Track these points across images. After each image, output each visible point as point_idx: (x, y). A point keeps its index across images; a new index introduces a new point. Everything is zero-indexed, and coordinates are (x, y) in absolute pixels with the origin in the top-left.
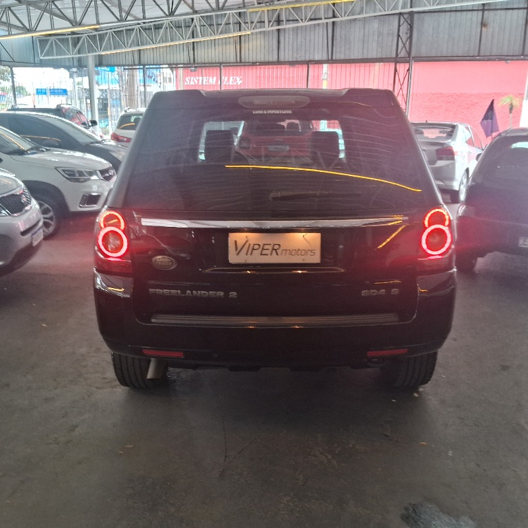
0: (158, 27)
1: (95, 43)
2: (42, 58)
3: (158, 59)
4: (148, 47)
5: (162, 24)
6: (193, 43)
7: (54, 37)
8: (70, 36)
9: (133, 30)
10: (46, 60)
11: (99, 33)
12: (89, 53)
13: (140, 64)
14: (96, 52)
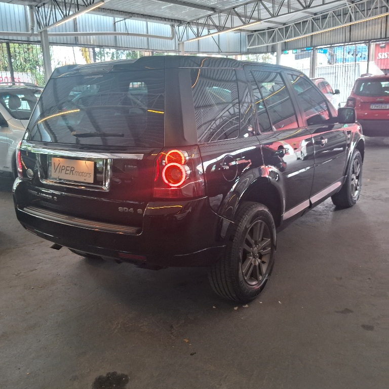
0: (324, 17)
1: (282, 33)
2: (248, 48)
3: (325, 41)
4: (317, 32)
5: (327, 15)
6: (350, 26)
7: (257, 33)
8: (266, 31)
9: (307, 21)
10: (251, 49)
11: (285, 26)
12: (278, 41)
13: (311, 46)
14: (282, 40)
